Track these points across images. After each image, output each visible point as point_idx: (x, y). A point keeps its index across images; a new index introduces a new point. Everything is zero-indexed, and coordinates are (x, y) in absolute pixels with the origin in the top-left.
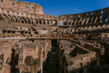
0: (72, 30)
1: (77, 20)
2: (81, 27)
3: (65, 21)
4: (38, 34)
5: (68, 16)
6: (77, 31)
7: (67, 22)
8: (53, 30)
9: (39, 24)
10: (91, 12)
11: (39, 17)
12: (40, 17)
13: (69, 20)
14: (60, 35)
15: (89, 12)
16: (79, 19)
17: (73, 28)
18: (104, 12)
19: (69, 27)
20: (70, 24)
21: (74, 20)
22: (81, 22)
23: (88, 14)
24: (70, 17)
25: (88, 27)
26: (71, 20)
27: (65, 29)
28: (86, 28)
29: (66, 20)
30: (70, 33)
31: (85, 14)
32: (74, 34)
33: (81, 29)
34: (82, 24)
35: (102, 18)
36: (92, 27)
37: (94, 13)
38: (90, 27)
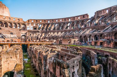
0: (42, 35)
1: (46, 26)
2: (51, 33)
3: (34, 25)
4: (4, 39)
5: (38, 21)
6: (47, 36)
7: (37, 27)
8: (22, 35)
9: (4, 26)
10: (60, 19)
11: (4, 19)
12: (6, 20)
13: (38, 25)
14: (29, 40)
15: (58, 19)
16: (48, 24)
17: (43, 33)
18: (72, 21)
19: (39, 32)
20: (39, 29)
21: (44, 25)
22: (51, 28)
23: (57, 21)
24: (39, 22)
25: (57, 33)
26: (41, 25)
27: (35, 34)
28: (56, 34)
29: (36, 25)
30: (40, 38)
31: (54, 20)
32: (45, 39)
33: (51, 34)
34: (52, 29)
35: (70, 25)
36: (61, 33)
37: (62, 20)
38: (60, 33)
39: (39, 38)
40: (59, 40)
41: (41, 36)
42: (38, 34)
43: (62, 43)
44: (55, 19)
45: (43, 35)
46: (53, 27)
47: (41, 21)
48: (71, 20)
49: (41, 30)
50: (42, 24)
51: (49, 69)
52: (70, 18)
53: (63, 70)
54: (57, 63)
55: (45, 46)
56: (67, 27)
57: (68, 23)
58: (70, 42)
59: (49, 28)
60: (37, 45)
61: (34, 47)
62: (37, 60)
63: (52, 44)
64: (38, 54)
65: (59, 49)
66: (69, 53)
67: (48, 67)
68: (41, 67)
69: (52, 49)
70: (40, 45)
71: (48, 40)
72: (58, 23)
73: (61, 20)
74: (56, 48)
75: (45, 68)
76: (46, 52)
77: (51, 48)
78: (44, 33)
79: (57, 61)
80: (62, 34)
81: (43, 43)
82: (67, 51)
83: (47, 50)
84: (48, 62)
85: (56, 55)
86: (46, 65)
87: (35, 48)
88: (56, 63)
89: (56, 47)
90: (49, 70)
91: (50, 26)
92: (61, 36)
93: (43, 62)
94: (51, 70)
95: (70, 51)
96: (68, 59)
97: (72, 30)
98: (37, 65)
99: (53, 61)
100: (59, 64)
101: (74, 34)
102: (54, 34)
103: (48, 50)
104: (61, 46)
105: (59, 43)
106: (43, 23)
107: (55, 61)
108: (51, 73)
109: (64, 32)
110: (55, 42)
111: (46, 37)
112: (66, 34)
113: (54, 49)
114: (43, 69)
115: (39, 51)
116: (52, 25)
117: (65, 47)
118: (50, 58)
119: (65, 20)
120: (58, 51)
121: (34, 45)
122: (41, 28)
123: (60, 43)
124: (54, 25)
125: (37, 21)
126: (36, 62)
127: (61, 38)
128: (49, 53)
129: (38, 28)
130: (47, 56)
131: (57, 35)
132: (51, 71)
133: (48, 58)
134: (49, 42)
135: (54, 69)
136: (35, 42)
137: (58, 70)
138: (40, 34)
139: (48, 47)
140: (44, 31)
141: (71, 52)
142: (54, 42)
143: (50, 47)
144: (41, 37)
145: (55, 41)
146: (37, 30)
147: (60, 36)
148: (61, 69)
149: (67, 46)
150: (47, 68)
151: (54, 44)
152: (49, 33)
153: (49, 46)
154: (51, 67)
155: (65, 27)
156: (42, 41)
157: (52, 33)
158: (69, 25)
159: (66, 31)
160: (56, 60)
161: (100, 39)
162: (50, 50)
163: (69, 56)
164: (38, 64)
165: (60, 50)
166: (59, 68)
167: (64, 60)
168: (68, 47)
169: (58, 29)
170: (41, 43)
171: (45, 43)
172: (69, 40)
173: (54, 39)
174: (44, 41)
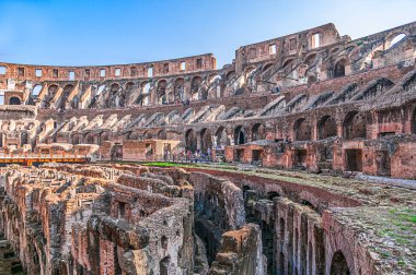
0: (42, 124)
1: (61, 90)
2: (81, 118)
3: (11, 87)
5: (26, 70)
6: (65, 130)
7: (21, 94)
10: (116, 67)
13: (29, 86)
15: (109, 67)
16: (70, 86)
17: (46, 118)
19: (32, 113)
20: (31, 102)
21: (53, 87)
22: (79, 99)
23: (103, 73)
24: (32, 75)
25: (105, 119)
28: (99, 121)
29: (17, 85)
30: (37, 137)
31: (92, 71)
32: (55, 141)
33: (80, 124)
34: (83, 105)
35: (150, 91)
36: (119, 118)
37: (124, 73)
38: (113, 119)
39: (32, 136)
40: (113, 144)
41: (41, 130)
42: (26, 120)
43: (120, 155)
44: (97, 67)
45: (50, 127)
46: (87, 97)
47: (39, 73)
48: (154, 74)
49: (39, 105)
50: (42, 84)
51: (74, 254)
52: (151, 65)
53: (127, 255)
54: (104, 229)
55: (58, 169)
56: (141, 97)
57: (142, 85)
58: (151, 152)
59: (71, 98)
60: (24, 163)
61: (8, 175)
62: (21, 226)
63: (86, 161)
64: (28, 201)
65: (111, 176)
66: (149, 192)
67: (70, 248)
68: (40, 251)
69: (84, 180)
70: (37, 163)
71: (67, 146)
72: (109, 81)
73: (118, 73)
74: (99, 174)
75: (58, 255)
76: (60, 191)
77: (81, 177)
78: (52, 120)
79: (103, 223)
80: (122, 121)
81: (48, 157)
82: (141, 184)
83: (62, 183)
84: (68, 228)
85: (99, 199)
86: (59, 243)
87: (16, 176)
88: (101, 231)
89: (99, 170)
90: (71, 259)
91: (76, 91)
92: (119, 129)
93: (49, 230)
94: (83, 259)
95: (153, 185)
96: (142, 213)
97: (159, 109)
98: (24, 244)
99: (89, 223)
100: (112, 233)
101: (164, 124)
102: (93, 124)
103: (70, 184)
104: (118, 165)
105: (112, 156)
106: (48, 79)
107: (94, 223)
108: (81, 270)
109: (127, 117)
110: (96, 153)
111: (61, 136)
112: (137, 123)
113: (92, 179)
114: (49, 257)
115: (30, 189)
116: (84, 90)
117: (134, 171)
118: (75, 214)
119: (133, 73)
120: (106, 186)
121: (8, 167)
122: (42, 97)
123: (116, 156)
124: (93, 88)
125: (21, 69)
126: (17, 232)
127: (117, 136)
128: (73, 193)
129: (26, 98)
130: (65, 207)
131: (104, 127)
132: (80, 261)
133: (69, 212)
134: (71, 151)
135: (94, 254)
136: (15, 152)
137: (107, 257)
138: (37, 123)
139: (69, 170)
140: (53, 111)
141: (155, 187)
142: (93, 151)
143: (77, 173)
144: (38, 132)
145: (95, 147)
146: (24, 106)
147: (115, 129)
148: (120, 250)
149: (141, 167)
150: (65, 251)
151: (93, 160)
152: (74, 119)
153: (73, 167)
154: (82, 249)
155: (135, 99)
156: (46, 151)
157: (84, 120)
158: (146, 89)
159: (135, 114)
160: (99, 220)
161: (254, 139)
162: (75, 183)
163: (148, 201)
164: (29, 238)
165: (113, 180)
166: (111, 246)
167: (129, 217)
168: (143, 171)
169: (108, 103)
170: (43, 156)
171: (55, 157)
172: (147, 145)
173: (91, 140)
174: (53, 148)
